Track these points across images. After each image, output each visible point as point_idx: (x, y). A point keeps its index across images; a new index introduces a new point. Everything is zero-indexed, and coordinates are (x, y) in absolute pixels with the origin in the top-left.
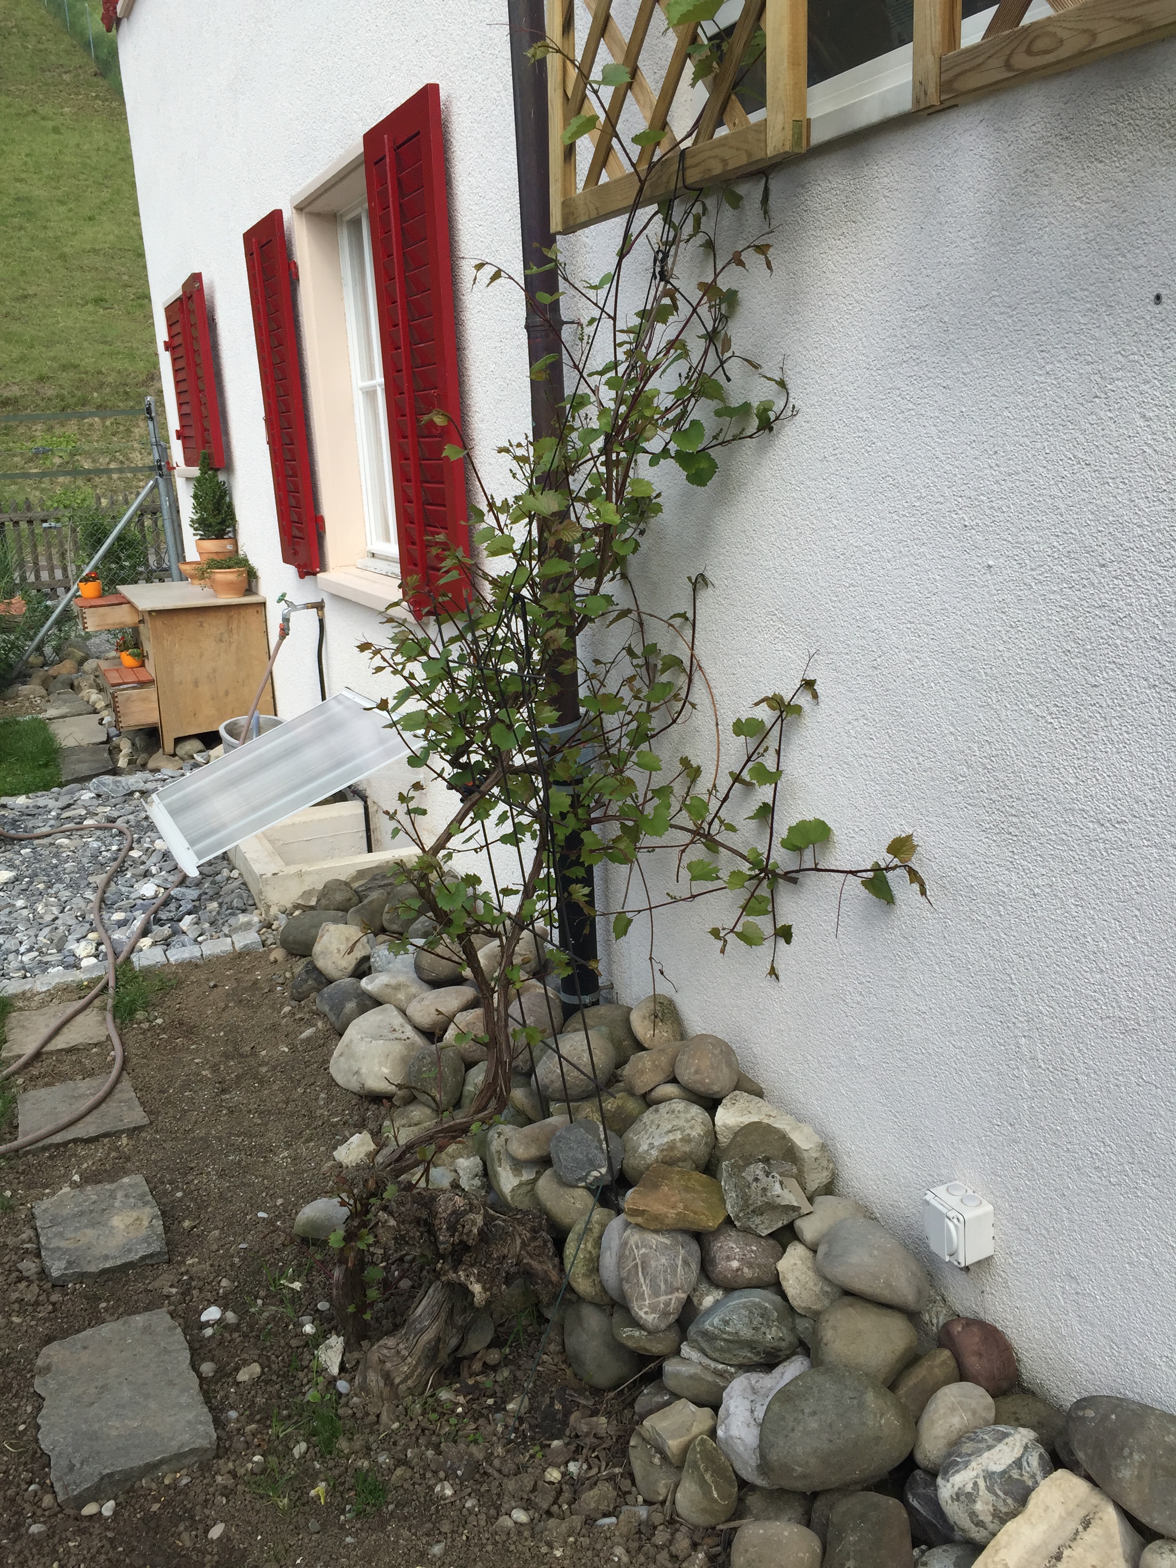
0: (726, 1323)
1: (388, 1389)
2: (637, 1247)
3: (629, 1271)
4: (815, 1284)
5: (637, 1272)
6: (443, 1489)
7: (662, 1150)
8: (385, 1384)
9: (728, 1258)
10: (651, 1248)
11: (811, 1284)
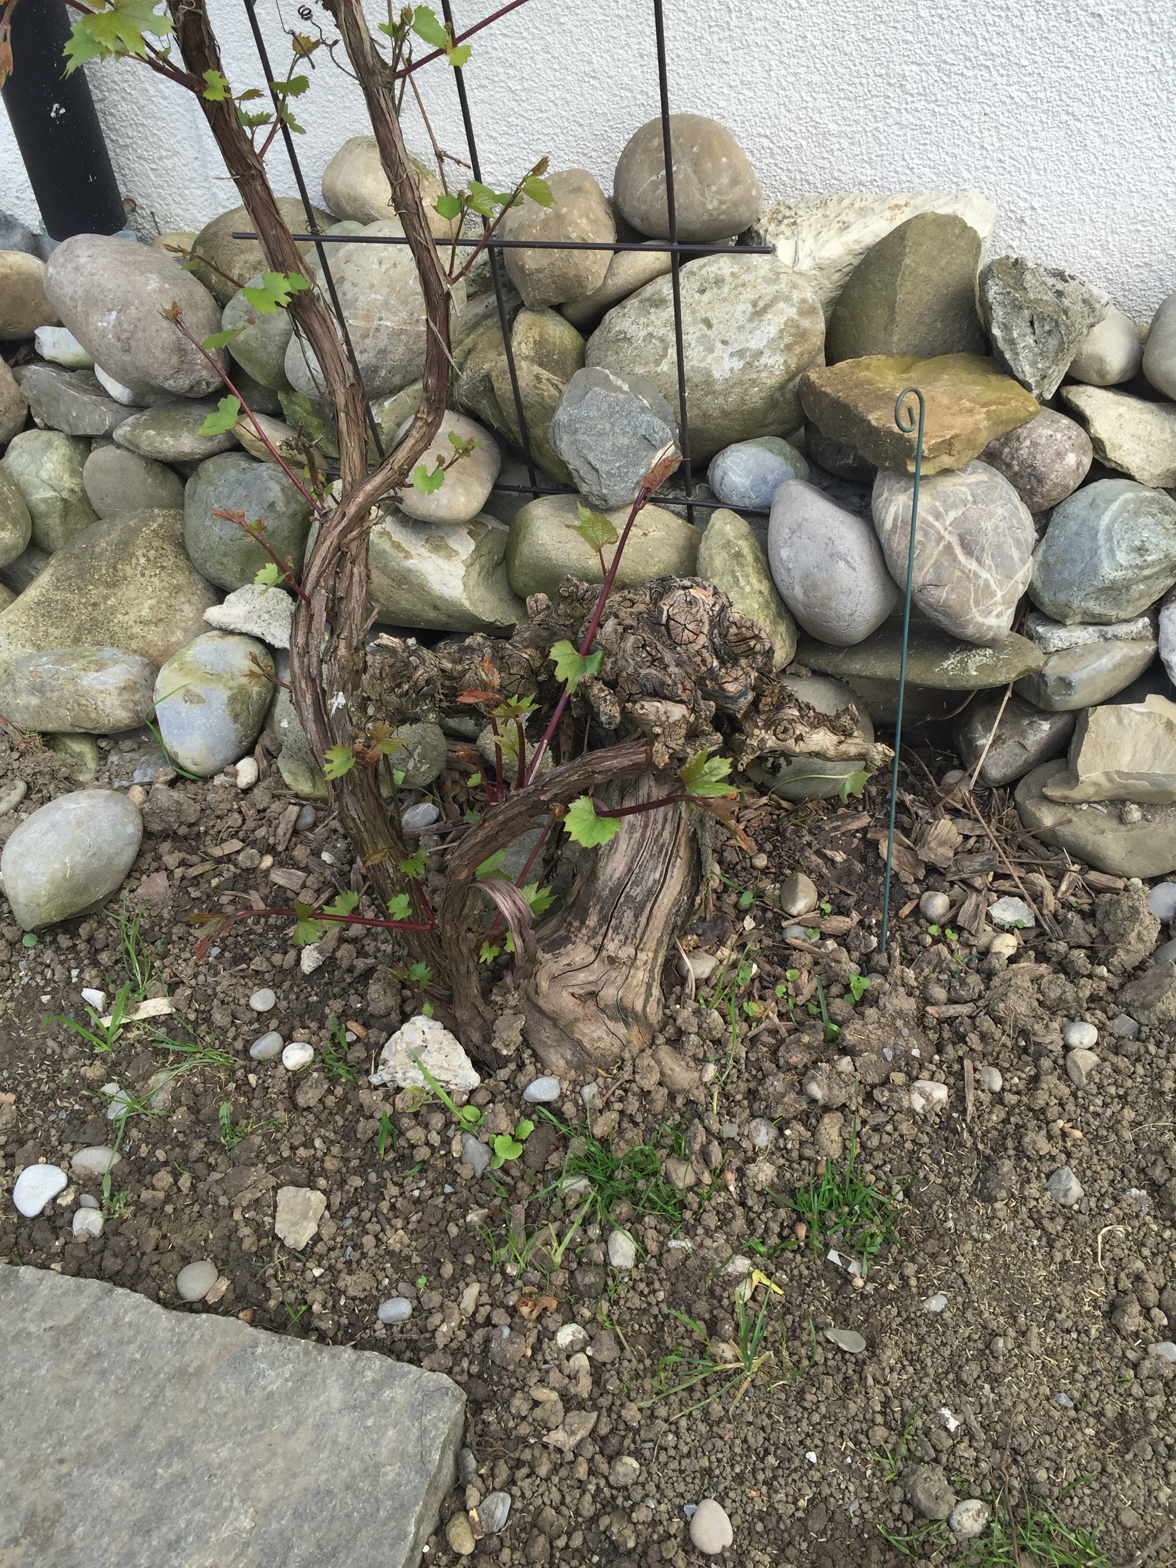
0: (1141, 550)
1: (635, 1029)
2: (938, 516)
3: (937, 566)
4: (1162, 430)
5: (955, 559)
6: (927, 1097)
7: (789, 348)
8: (627, 1024)
9: (1060, 455)
10: (965, 502)
11: (1157, 431)
